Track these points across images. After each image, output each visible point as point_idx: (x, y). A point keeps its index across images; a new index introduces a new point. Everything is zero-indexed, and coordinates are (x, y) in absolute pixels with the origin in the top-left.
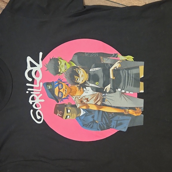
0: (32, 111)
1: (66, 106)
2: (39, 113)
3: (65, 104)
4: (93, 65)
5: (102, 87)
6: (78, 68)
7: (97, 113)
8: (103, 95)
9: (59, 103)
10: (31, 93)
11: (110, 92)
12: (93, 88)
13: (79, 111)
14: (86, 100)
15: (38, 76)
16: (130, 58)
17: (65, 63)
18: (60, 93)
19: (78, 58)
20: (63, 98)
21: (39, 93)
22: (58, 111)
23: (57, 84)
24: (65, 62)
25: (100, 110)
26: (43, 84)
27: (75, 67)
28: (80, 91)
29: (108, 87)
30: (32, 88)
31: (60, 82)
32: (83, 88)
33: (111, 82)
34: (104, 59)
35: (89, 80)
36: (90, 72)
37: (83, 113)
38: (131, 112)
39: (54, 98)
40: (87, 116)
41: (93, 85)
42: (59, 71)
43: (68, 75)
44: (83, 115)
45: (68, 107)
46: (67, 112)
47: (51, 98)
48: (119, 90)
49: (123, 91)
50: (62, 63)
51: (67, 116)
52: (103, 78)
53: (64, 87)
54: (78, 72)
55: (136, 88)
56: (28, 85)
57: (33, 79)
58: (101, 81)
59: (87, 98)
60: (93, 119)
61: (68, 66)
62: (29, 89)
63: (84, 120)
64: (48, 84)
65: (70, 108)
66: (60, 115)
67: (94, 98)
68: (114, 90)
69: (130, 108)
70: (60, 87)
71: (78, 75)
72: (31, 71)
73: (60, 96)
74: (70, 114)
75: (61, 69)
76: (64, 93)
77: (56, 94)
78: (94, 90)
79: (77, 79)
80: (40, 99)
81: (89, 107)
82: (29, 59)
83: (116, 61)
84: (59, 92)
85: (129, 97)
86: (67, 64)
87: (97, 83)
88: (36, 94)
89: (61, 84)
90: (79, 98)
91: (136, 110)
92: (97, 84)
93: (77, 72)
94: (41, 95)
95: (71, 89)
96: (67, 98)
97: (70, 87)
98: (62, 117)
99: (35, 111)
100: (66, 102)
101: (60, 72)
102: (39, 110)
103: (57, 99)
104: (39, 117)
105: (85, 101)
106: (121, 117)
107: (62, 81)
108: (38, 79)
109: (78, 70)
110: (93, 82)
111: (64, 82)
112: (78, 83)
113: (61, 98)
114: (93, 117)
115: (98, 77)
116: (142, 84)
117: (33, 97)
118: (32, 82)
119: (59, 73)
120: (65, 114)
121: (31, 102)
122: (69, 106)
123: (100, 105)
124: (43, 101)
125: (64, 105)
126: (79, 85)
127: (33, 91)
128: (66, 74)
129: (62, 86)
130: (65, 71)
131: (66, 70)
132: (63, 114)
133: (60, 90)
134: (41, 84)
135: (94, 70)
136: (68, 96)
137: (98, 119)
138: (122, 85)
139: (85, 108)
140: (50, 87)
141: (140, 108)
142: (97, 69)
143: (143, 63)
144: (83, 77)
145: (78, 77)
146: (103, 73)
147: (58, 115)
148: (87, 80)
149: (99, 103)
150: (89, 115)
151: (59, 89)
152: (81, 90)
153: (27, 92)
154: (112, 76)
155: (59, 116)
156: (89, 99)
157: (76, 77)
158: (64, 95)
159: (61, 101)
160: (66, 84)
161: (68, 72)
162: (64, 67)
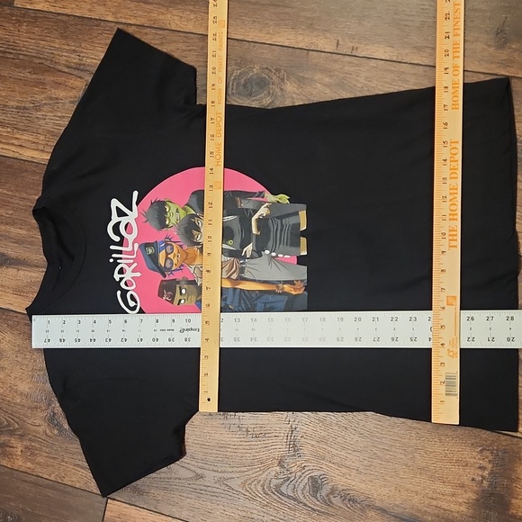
0: (119, 293)
1: (178, 282)
2: (132, 295)
3: (177, 280)
5: (239, 249)
6: (198, 217)
7: (231, 292)
8: (241, 262)
10: (119, 261)
11: (252, 257)
15: (130, 233)
16: (284, 198)
17: (177, 209)
18: (168, 261)
19: (197, 201)
20: (173, 268)
21: (132, 261)
22: (165, 292)
23: (163, 245)
24: (177, 206)
25: (237, 287)
26: (140, 247)
27: (192, 216)
28: (201, 257)
29: (249, 249)
30: (120, 252)
31: (168, 242)
33: (254, 239)
34: (243, 201)
38: (287, 288)
39: (158, 270)
41: (224, 246)
42: (167, 223)
43: (183, 230)
45: (182, 285)
46: (181, 294)
47: (153, 269)
48: (267, 252)
49: (274, 254)
50: (171, 209)
51: (180, 300)
52: (240, 233)
53: (175, 251)
54: (199, 223)
55: (293, 248)
56: (112, 247)
57: (122, 238)
58: (238, 239)
60: (225, 303)
61: (182, 214)
62: (114, 255)
64: (147, 245)
65: (185, 286)
67: (227, 268)
68: (258, 252)
69: (285, 282)
70: (169, 251)
71: (198, 230)
72: (117, 225)
73: (168, 266)
75: (170, 220)
76: (175, 261)
77: (162, 261)
80: (134, 271)
82: (115, 203)
83: (261, 204)
84: (167, 258)
85: (283, 263)
86: (180, 210)
87: (231, 242)
88: (127, 264)
89: (171, 245)
90: (201, 269)
91: (294, 284)
93: (197, 223)
94: (136, 264)
95: (187, 254)
97: (186, 251)
98: (172, 302)
99: (124, 292)
100: (178, 276)
102: (133, 290)
103: (162, 271)
104: (132, 304)
106: (270, 298)
107: (172, 240)
108: (130, 238)
109: (198, 220)
111: (175, 242)
113: (169, 269)
114: (225, 299)
115: (232, 231)
116: (303, 241)
117: (122, 268)
118: (120, 243)
119: (167, 226)
120: (178, 297)
121: (117, 277)
122: (183, 283)
123: (237, 279)
124: (138, 274)
125: (175, 282)
126: (200, 246)
127: (121, 259)
128: (178, 227)
129: (172, 248)
130: (177, 223)
132: (173, 297)
133: (169, 256)
135: (225, 219)
136: (182, 265)
137: (232, 302)
138: (270, 244)
140: (150, 251)
141: (302, 281)
142: (230, 218)
143: (304, 206)
145: (197, 233)
146: (241, 225)
147: (164, 298)
149: (234, 277)
151: (167, 254)
153: (111, 260)
154: (254, 230)
155: (167, 300)
157: (195, 232)
158: (176, 265)
159: (169, 274)
160: (179, 245)
161: (182, 225)
162: (175, 216)
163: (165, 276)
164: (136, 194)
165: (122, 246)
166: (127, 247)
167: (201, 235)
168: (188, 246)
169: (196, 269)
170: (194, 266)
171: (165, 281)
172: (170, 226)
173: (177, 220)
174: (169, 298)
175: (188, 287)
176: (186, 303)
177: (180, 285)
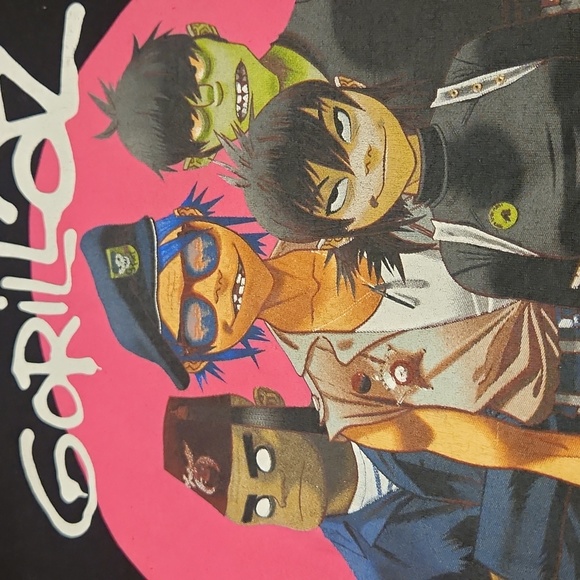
0: (27, 438)
1: (239, 415)
2: (70, 454)
3: (235, 402)
4: (467, 52)
5: (555, 251)
6: (337, 94)
7: (499, 499)
8: (565, 323)
9: (193, 391)
10: (24, 306)
12: (462, 264)
14: (399, 370)
15: (49, 185)
17: (241, 66)
18: (196, 313)
19: (334, 13)
21: (61, 309)
22: (189, 455)
23: (174, 235)
24: (240, 53)
25: (537, 467)
26: (82, 245)
27: (310, 93)
28: (345, 291)
31: (195, 222)
32: (375, 261)
35: (429, 192)
36: (436, 119)
37: (370, 486)
40: (408, 518)
41: (466, 235)
42: (197, 132)
43: (262, 164)
44: (371, 510)
45: (257, 427)
46: (254, 470)
47: (139, 349)
51: (252, 502)
52: (560, 163)
53: (227, 263)
54: (339, 126)
59: (414, 350)
60: (465, 552)
61: (263, 87)
63: (387, 553)
65: (270, 435)
66: (202, 487)
67: (480, 353)
70: (198, 263)
71: (336, 157)
72: (9, 148)
73: (196, 333)
74: (275, 489)
75: (208, 119)
76: (224, 312)
78: (478, 276)
79: (326, 192)
80: (73, 351)
81: (427, 434)
84: (188, 298)
87: (506, 215)
88: (49, 319)
89: (208, 235)
90: (345, 356)
92: (498, 218)
93: (332, 128)
94: (74, 324)
95: (279, 278)
96: (244, 350)
97: (275, 264)
98: (219, 501)
99: (47, 437)
101: (200, 144)
102: (75, 432)
104: (70, 491)
105: (391, 381)
107: (218, 211)
108: (50, 206)
109: (336, 110)
110: (462, 206)
111: (224, 222)
112: (338, 227)
113: (201, 350)
114: (465, 534)
115: (513, 151)
117: (35, 338)
118: (21, 232)
119: (195, 149)
121: (22, 371)
122: (258, 418)
123: (538, 425)
124: (88, 366)
125: (227, 411)
126: (345, 241)
128: (243, 152)
129: (213, 252)
130: (239, 133)
131: (245, 126)
133: (199, 287)
134: (71, 237)
135: (469, 89)
136: (254, 333)
137: (508, 556)
139: (387, 439)
142: (502, 78)
144: (377, 172)
145: (333, 174)
146: (562, 112)
147: (188, 481)
148: (414, 189)
149: (524, 405)
150: (425, 514)
151: (190, 277)
152: (362, 278)
153: (3, 302)
155: (196, 490)
156: (428, 366)
157: (320, 172)
158: (227, 329)
159: (202, 372)
160: (244, 237)
161: (261, 140)
162: (229, 98)
163: (183, 381)
164: (75, 16)
165: (27, 244)
166: (41, 246)
167: (351, 187)
168: (285, 239)
169: (317, 351)
170: (309, 339)
171: (184, 401)
172: (207, 148)
173: (241, 119)
174: (208, 486)
175: (281, 439)
176: (281, 518)
177: (246, 429)
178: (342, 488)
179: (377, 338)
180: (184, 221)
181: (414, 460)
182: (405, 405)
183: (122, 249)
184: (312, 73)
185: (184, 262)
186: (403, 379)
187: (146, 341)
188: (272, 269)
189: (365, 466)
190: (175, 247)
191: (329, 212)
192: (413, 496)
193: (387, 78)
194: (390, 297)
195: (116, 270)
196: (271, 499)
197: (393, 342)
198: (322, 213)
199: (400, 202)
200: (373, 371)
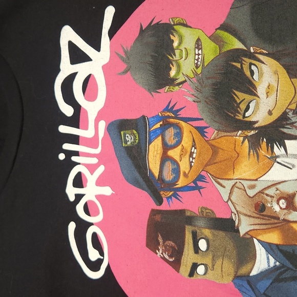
0: (72, 226)
1: (190, 220)
2: (95, 236)
3: (188, 214)
6: (252, 56)
10: (74, 159)
13: (245, 251)
14: (282, 202)
17: (198, 40)
18: (169, 166)
19: (252, 14)
21: (94, 161)
22: (160, 240)
23: (158, 126)
24: (199, 33)
26: (108, 129)
27: (237, 55)
28: (253, 159)
30: (75, 139)
31: (169, 119)
32: (271, 143)
39: (145, 186)
40: (285, 280)
42: (173, 73)
43: (208, 91)
44: (264, 275)
45: (200, 227)
46: (197, 249)
47: (136, 183)
50: (184, 41)
51: (195, 266)
53: (186, 141)
54: (252, 73)
56: (63, 129)
57: (77, 107)
59: (292, 192)
61: (210, 51)
64: (124, 125)
65: (207, 232)
66: (167, 257)
70: (171, 140)
71: (250, 88)
72: (71, 78)
73: (168, 176)
74: (208, 260)
75: (179, 66)
76: (184, 166)
77: (154, 164)
79: (243, 106)
80: (100, 182)
82: (68, 35)
84: (165, 158)
88: (87, 166)
89: (177, 126)
90: (251, 193)
93: (248, 73)
94: (101, 169)
95: (215, 150)
96: (195, 186)
97: (213, 143)
98: (176, 265)
99: (83, 226)
101: (174, 80)
103: (154, 188)
104: (94, 255)
107: (182, 114)
108: (92, 108)
109: (251, 64)
111: (186, 120)
112: (249, 125)
113: (171, 186)
117: (80, 175)
118: (74, 121)
119: (172, 82)
121: (71, 192)
122: (201, 223)
124: (107, 191)
125: (183, 218)
126: (253, 132)
127: (77, 154)
128: (197, 84)
129: (179, 135)
130: (196, 74)
131: (199, 71)
132: (178, 254)
133: (171, 153)
134: (102, 125)
136: (200, 178)
139: (274, 238)
144: (273, 97)
145: (248, 97)
147: (159, 253)
148: (293, 106)
151: (166, 147)
152: (263, 152)
153: (62, 156)
155: (164, 258)
157: (240, 96)
158: (186, 175)
159: (170, 197)
160: (197, 128)
161: (208, 78)
162: (191, 57)
163: (159, 201)
164: (110, 12)
165: (78, 127)
166: (86, 128)
167: (257, 104)
168: (219, 130)
169: (235, 189)
170: (232, 183)
171: (159, 212)
172: (178, 81)
173: (197, 67)
174: (170, 256)
175: (214, 235)
176: (211, 276)
177: (193, 228)
178: (247, 262)
179: (270, 184)
180: (164, 119)
181: (289, 250)
182: (284, 220)
183: (129, 132)
184: (238, 45)
185: (163, 139)
186: (284, 206)
187: (140, 180)
188: (211, 145)
189: (261, 251)
190: (158, 132)
191: (244, 117)
192: (288, 269)
193: (280, 48)
194: (278, 163)
195: (126, 142)
196: (206, 266)
197: (278, 186)
198: (240, 117)
199: (285, 114)
200: (267, 201)
